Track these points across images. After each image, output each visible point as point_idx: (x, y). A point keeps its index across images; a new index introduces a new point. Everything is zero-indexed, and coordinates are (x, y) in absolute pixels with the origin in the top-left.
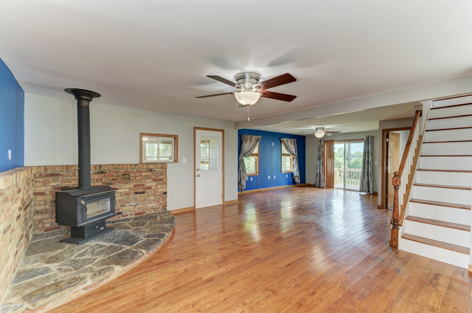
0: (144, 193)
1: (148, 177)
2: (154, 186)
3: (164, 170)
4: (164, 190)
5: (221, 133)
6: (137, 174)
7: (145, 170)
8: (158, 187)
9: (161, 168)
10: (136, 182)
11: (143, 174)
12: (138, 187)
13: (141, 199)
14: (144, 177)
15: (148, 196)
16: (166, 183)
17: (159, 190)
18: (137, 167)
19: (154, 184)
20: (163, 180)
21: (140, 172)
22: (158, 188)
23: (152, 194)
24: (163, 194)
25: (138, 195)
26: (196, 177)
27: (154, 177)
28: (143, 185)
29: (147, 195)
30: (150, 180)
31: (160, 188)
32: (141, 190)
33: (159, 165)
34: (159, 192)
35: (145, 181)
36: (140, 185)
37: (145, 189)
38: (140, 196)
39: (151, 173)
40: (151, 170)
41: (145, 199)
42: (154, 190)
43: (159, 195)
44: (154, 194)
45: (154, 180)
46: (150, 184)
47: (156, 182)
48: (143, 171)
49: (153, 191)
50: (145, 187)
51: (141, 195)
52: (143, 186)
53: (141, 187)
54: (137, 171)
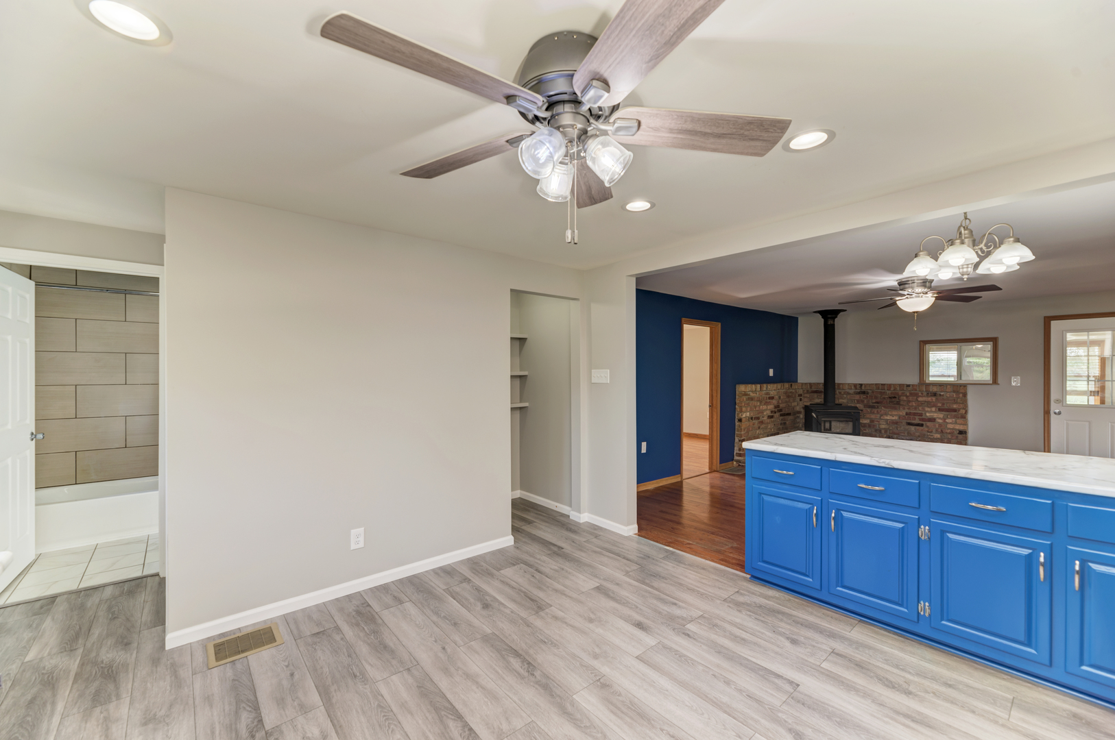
0: (922, 425)
1: (930, 404)
2: (940, 418)
3: (961, 395)
4: (961, 428)
6: (911, 398)
7: (925, 394)
8: (947, 421)
9: (954, 392)
10: (909, 409)
11: (920, 399)
12: (912, 417)
13: (917, 434)
14: (922, 404)
15: (928, 431)
16: (964, 417)
17: (950, 426)
18: (910, 388)
19: (941, 416)
20: (959, 411)
21: (917, 395)
22: (947, 423)
23: (937, 430)
24: (959, 433)
25: (913, 428)
26: (1053, 417)
27: (940, 405)
28: (921, 415)
29: (926, 429)
30: (934, 409)
31: (951, 423)
32: (917, 421)
33: (948, 386)
34: (950, 429)
35: (924, 409)
36: (915, 414)
37: (923, 420)
38: (915, 429)
39: (934, 399)
40: (935, 394)
41: (924, 435)
42: (940, 425)
43: (949, 433)
44: (940, 430)
45: (940, 410)
46: (932, 414)
47: (944, 413)
48: (920, 394)
49: (937, 425)
50: (923, 417)
51: (917, 427)
52: (919, 416)
53: (917, 417)
54: (911, 394)
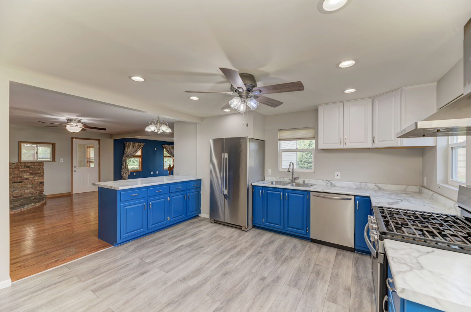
0: (22, 182)
1: (25, 172)
2: (31, 178)
3: (41, 167)
4: (41, 181)
5: (98, 141)
6: (15, 170)
7: (23, 167)
8: (35, 178)
9: (38, 165)
10: (14, 175)
11: (20, 170)
12: (16, 179)
13: (19, 187)
14: (22, 172)
15: (25, 185)
16: (43, 176)
17: (36, 181)
18: (15, 165)
19: (32, 176)
20: (40, 173)
21: (19, 168)
22: (35, 179)
23: (29, 184)
24: (40, 183)
25: (16, 184)
26: (73, 172)
27: (31, 172)
28: (21, 177)
29: (24, 184)
30: (28, 174)
31: (37, 179)
32: (19, 181)
33: (36, 163)
34: (36, 182)
35: (23, 175)
36: (17, 177)
37: (22, 179)
38: (18, 185)
39: (28, 169)
40: (29, 167)
41: (23, 187)
42: (31, 181)
43: (36, 184)
44: (31, 183)
45: (31, 174)
46: (27, 176)
47: (33, 175)
48: (20, 167)
49: (30, 181)
50: (22, 178)
51: (19, 184)
52: (20, 178)
53: (19, 179)
54: (15, 168)
